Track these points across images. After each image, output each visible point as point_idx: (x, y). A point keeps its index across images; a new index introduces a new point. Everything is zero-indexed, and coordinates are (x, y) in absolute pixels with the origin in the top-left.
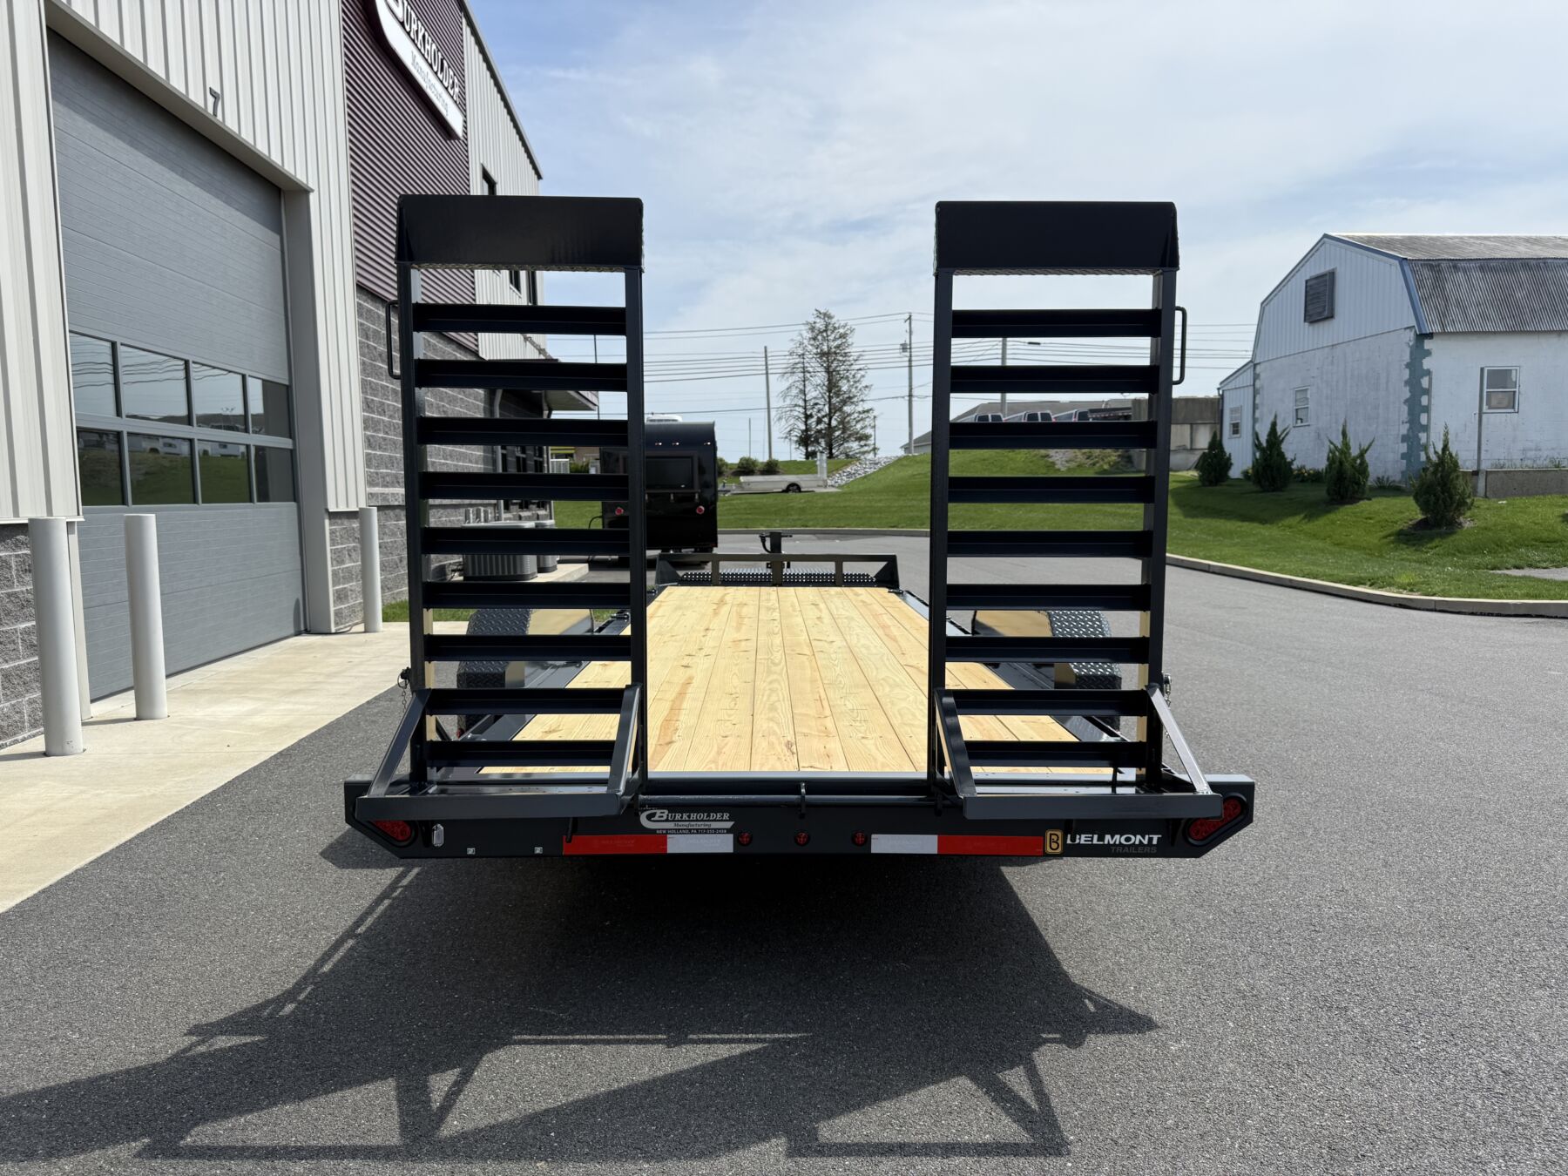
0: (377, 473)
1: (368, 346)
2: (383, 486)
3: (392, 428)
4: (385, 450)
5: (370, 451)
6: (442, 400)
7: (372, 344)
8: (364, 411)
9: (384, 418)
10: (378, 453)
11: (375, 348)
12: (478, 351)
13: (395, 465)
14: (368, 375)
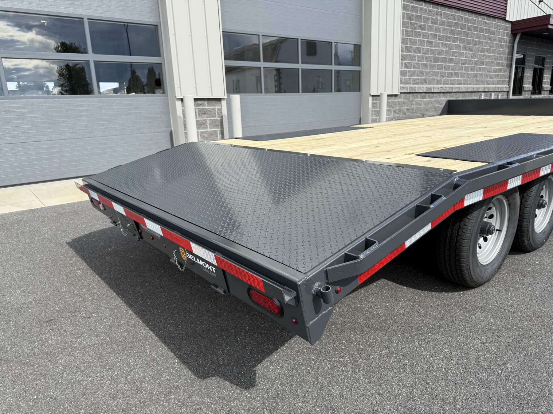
0: (410, 79)
1: (411, 23)
2: (413, 84)
3: (425, 59)
4: (417, 68)
5: (405, 69)
6: (469, 44)
7: (414, 22)
8: (402, 51)
9: (419, 54)
10: (412, 70)
11: (417, 24)
12: (505, 18)
13: (424, 74)
14: (409, 36)
